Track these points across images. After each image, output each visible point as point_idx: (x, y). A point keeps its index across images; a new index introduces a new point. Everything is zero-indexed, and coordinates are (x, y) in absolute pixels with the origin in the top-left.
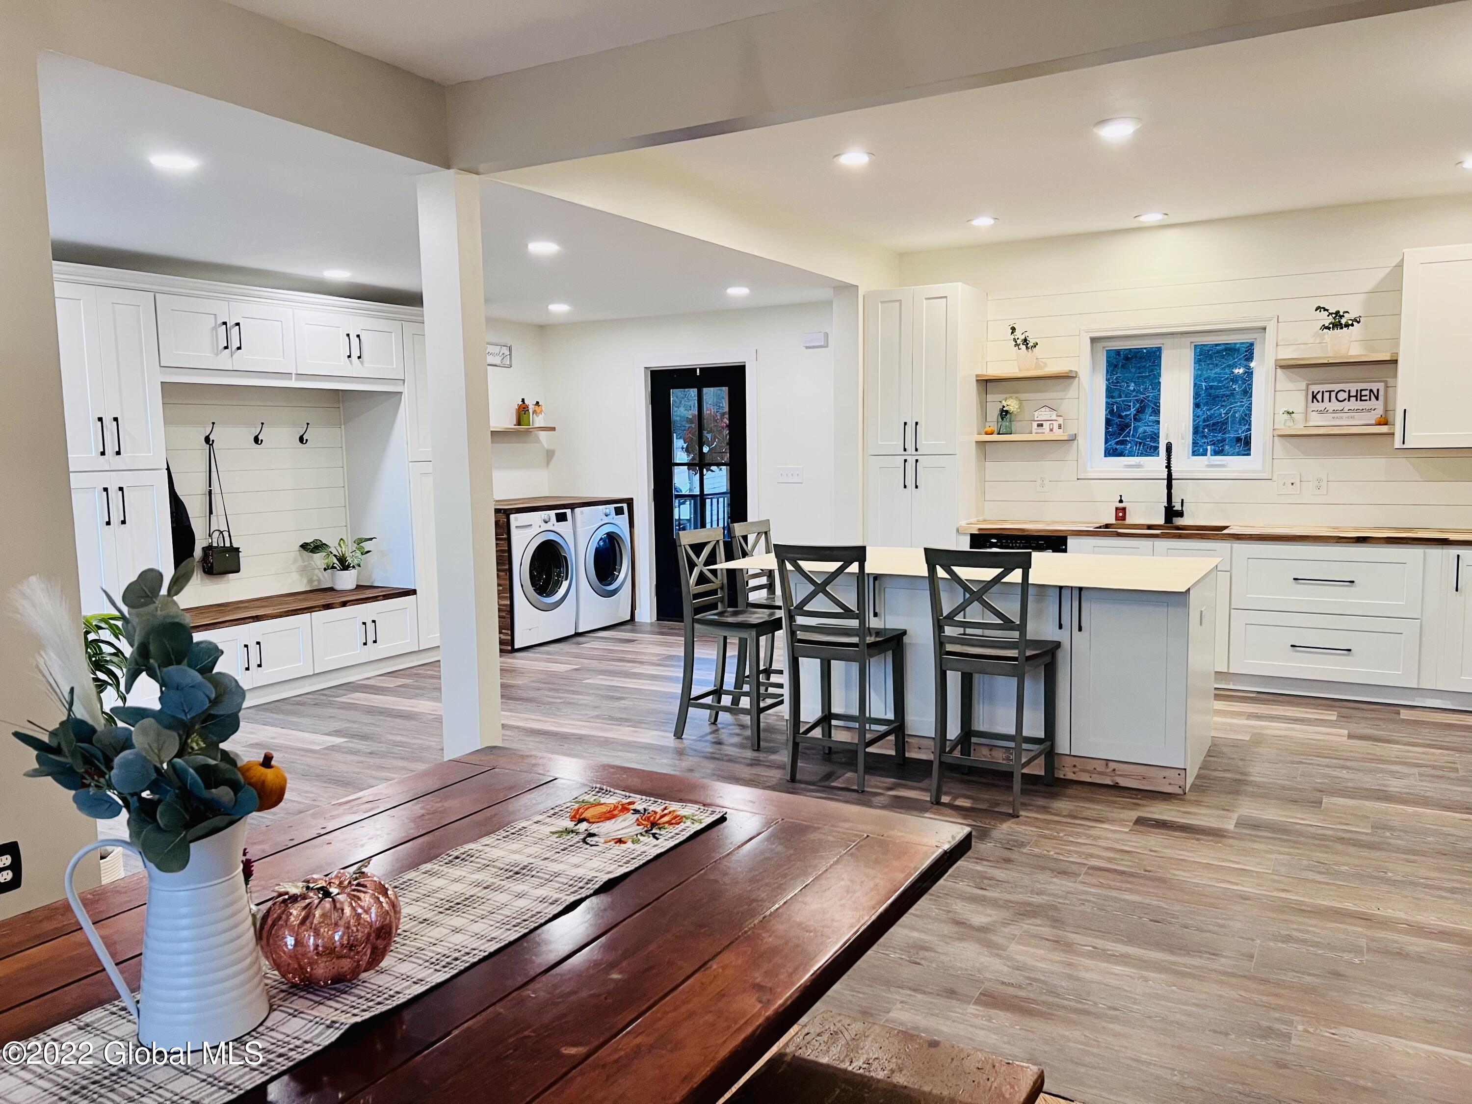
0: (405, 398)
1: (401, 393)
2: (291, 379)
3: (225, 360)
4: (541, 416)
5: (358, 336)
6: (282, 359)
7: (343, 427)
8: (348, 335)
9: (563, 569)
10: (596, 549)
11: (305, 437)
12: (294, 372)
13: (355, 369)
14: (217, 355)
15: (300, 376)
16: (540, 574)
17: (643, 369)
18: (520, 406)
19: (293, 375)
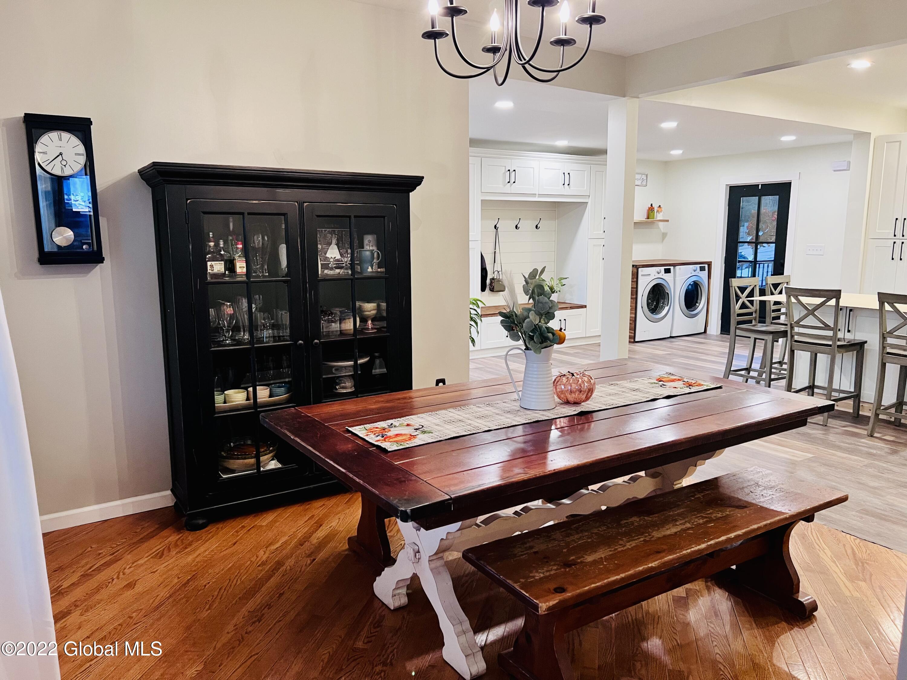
0: (589, 205)
1: (587, 203)
2: (536, 197)
3: (508, 188)
4: (661, 214)
5: (569, 174)
6: (532, 187)
7: (557, 220)
8: (564, 173)
9: (666, 300)
10: (686, 290)
11: (538, 226)
12: (537, 193)
13: (566, 191)
14: (505, 186)
15: (540, 195)
16: (653, 301)
17: (725, 186)
18: (649, 208)
19: (537, 195)
